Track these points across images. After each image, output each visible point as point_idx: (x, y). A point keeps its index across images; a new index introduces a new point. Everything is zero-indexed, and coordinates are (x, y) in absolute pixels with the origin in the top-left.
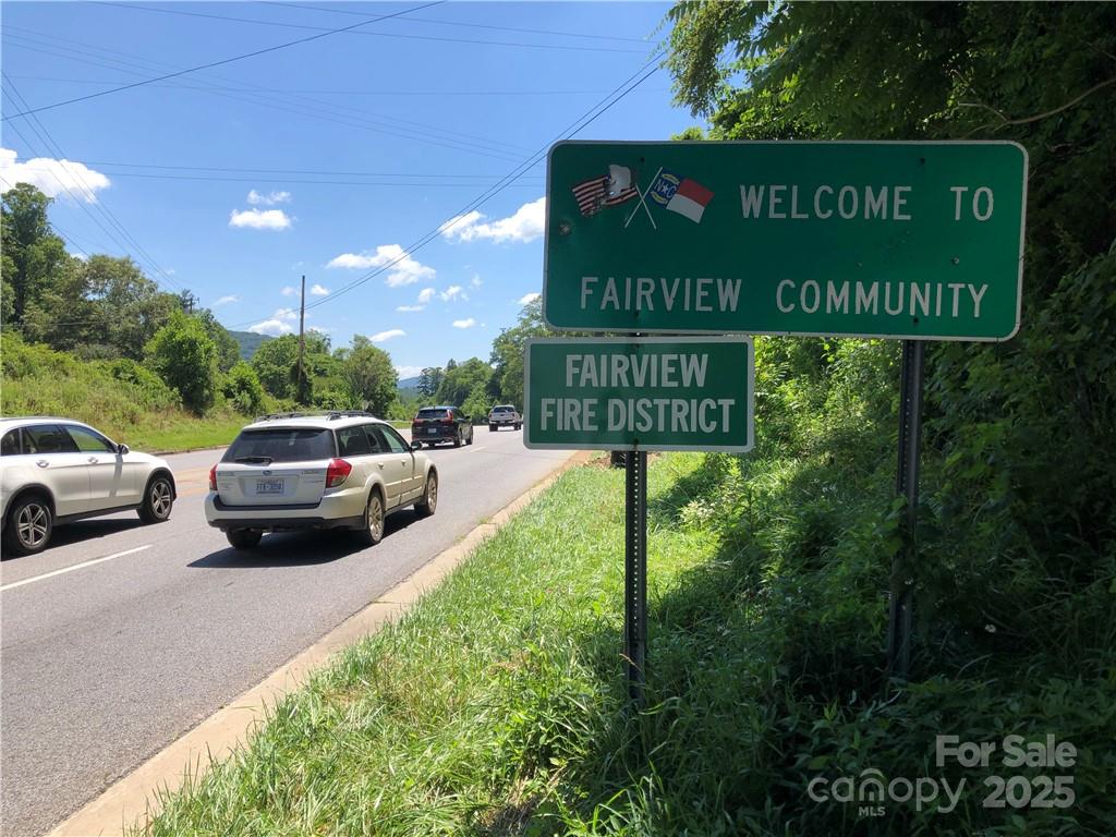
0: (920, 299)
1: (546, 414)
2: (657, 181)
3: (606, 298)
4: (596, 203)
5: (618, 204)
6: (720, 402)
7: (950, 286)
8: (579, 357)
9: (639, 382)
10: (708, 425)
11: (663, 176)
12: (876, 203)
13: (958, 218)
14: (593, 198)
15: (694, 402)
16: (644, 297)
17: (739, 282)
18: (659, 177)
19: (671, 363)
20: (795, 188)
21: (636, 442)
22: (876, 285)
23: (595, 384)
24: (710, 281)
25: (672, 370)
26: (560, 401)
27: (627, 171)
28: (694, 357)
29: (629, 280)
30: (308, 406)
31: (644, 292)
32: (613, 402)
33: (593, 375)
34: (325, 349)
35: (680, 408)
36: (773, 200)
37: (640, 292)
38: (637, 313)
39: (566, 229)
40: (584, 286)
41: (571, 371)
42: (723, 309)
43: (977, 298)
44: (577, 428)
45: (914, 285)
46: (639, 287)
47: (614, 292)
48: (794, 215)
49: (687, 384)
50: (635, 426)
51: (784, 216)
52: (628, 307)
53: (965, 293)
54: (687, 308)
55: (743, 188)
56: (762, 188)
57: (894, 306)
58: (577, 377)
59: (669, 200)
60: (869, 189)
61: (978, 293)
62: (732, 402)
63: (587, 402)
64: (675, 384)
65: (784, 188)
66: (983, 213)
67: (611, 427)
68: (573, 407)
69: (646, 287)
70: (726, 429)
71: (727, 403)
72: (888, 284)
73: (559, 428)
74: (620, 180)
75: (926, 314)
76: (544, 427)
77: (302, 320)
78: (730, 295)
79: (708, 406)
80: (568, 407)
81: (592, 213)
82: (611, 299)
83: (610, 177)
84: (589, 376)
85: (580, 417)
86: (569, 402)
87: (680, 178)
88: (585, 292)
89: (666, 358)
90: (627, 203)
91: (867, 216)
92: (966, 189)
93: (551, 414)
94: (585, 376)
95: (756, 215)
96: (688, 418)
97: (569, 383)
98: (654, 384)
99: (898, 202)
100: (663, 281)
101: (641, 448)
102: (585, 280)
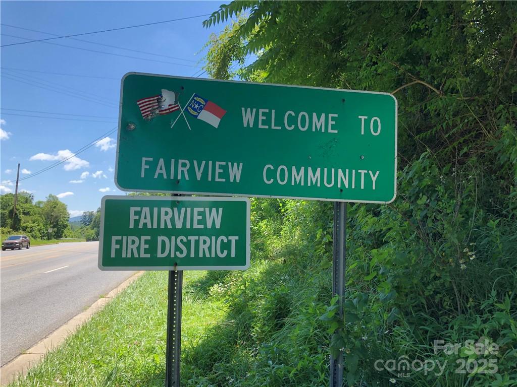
0: (343, 178)
1: (114, 246)
2: (191, 101)
3: (158, 171)
4: (152, 112)
5: (167, 113)
6: (230, 238)
7: (359, 171)
8: (139, 209)
9: (179, 225)
10: (222, 253)
11: (195, 98)
12: (319, 122)
13: (363, 133)
14: (150, 109)
15: (214, 238)
16: (183, 171)
17: (241, 165)
18: (193, 99)
19: (199, 214)
20: (273, 111)
21: (176, 265)
22: (319, 169)
23: (149, 226)
24: (224, 163)
25: (200, 218)
26: (125, 238)
27: (173, 94)
28: (214, 210)
29: (173, 161)
30: (18, 231)
31: (183, 169)
32: (160, 239)
33: (148, 221)
34: (30, 201)
35: (205, 242)
36: (261, 118)
37: (180, 169)
38: (178, 181)
39: (132, 127)
40: (143, 162)
41: (133, 218)
42: (232, 180)
43: (374, 179)
44: (136, 256)
45: (340, 171)
46: (180, 165)
47: (164, 168)
48: (273, 127)
49: (209, 226)
50: (175, 254)
51: (267, 127)
52: (172, 177)
53: (367, 175)
54: (210, 179)
55: (243, 109)
56: (254, 110)
57: (329, 182)
58: (137, 222)
59: (199, 113)
60: (314, 114)
61: (374, 176)
62: (237, 238)
63: (143, 238)
64: (202, 227)
65: (267, 111)
66: (376, 131)
67: (159, 255)
68: (133, 242)
69: (184, 165)
70: (233, 255)
71: (234, 239)
72: (326, 169)
73: (124, 256)
74: (168, 99)
75: (347, 187)
76: (113, 255)
77: (17, 186)
78: (236, 172)
79: (222, 240)
80: (130, 242)
81: (150, 117)
82: (161, 172)
83: (162, 97)
84: (145, 221)
85: (138, 248)
86: (131, 238)
87: (206, 101)
88: (144, 167)
89: (196, 210)
90: (172, 112)
91: (314, 130)
92: (366, 117)
93: (118, 247)
94: (142, 221)
95: (251, 126)
96: (210, 248)
97: (132, 226)
98: (188, 226)
99: (330, 122)
100: (195, 162)
101: (179, 268)
102: (144, 159)
